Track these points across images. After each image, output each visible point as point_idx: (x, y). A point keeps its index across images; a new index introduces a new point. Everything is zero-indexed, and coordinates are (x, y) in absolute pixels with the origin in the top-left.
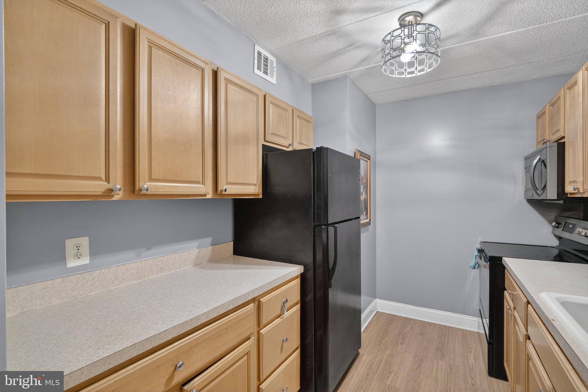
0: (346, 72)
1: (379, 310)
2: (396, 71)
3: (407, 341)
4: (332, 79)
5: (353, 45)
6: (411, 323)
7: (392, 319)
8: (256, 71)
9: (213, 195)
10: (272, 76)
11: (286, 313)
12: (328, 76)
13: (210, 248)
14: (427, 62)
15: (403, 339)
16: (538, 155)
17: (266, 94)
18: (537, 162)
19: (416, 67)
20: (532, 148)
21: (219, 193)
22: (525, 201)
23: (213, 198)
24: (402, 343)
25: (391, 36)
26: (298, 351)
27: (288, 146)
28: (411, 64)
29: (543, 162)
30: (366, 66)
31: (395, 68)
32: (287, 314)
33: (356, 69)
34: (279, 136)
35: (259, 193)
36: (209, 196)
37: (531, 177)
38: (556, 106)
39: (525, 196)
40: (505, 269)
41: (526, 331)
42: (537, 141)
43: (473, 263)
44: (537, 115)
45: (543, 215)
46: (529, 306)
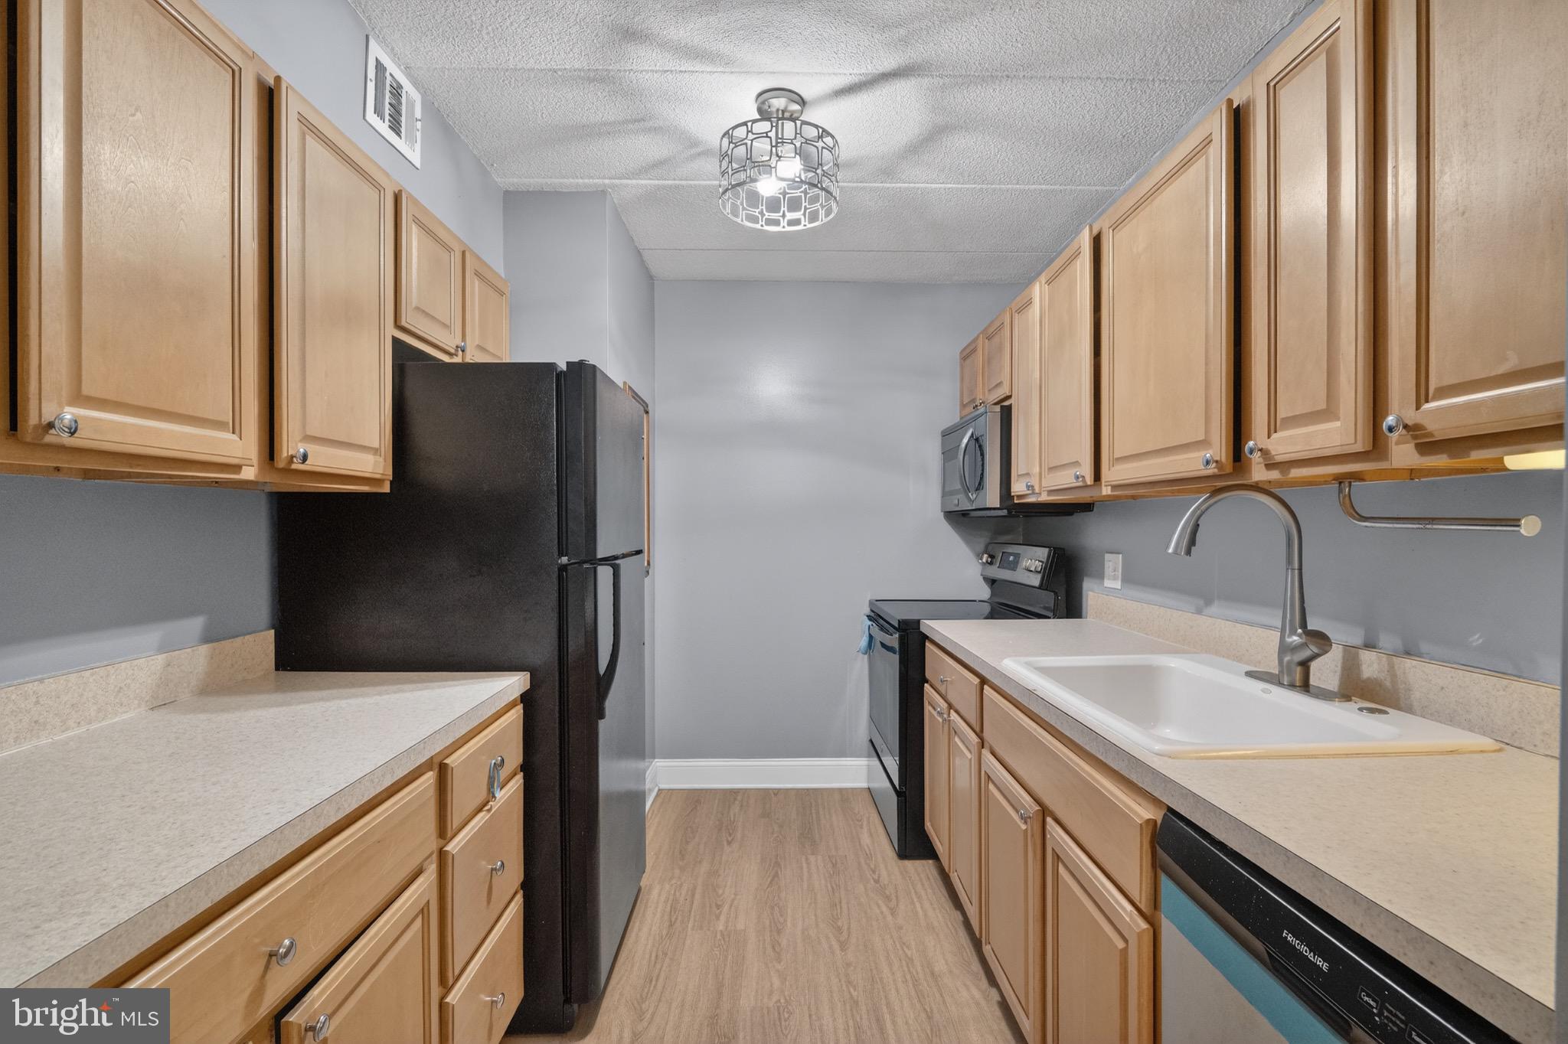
0: (607, 181)
1: (662, 786)
2: (743, 211)
3: (739, 835)
4: (564, 190)
5: (642, 122)
6: (739, 798)
7: (695, 799)
8: (371, 117)
9: (261, 469)
10: (412, 141)
11: (498, 794)
12: (556, 181)
13: (204, 649)
14: (805, 206)
15: (730, 835)
16: (969, 429)
17: (400, 191)
18: (969, 441)
19: (784, 211)
20: (951, 416)
21: (281, 464)
22: (942, 515)
23: (261, 480)
24: (729, 843)
25: (748, 132)
26: (519, 899)
27: (453, 351)
28: (774, 205)
29: (977, 441)
30: (658, 180)
31: (742, 204)
32: (501, 795)
33: (634, 182)
34: (433, 318)
35: (384, 477)
36: (249, 473)
37: (960, 471)
38: (996, 340)
39: (942, 507)
40: (927, 641)
41: (980, 735)
42: (962, 401)
43: (864, 642)
44: (961, 352)
45: (967, 542)
46: (986, 687)
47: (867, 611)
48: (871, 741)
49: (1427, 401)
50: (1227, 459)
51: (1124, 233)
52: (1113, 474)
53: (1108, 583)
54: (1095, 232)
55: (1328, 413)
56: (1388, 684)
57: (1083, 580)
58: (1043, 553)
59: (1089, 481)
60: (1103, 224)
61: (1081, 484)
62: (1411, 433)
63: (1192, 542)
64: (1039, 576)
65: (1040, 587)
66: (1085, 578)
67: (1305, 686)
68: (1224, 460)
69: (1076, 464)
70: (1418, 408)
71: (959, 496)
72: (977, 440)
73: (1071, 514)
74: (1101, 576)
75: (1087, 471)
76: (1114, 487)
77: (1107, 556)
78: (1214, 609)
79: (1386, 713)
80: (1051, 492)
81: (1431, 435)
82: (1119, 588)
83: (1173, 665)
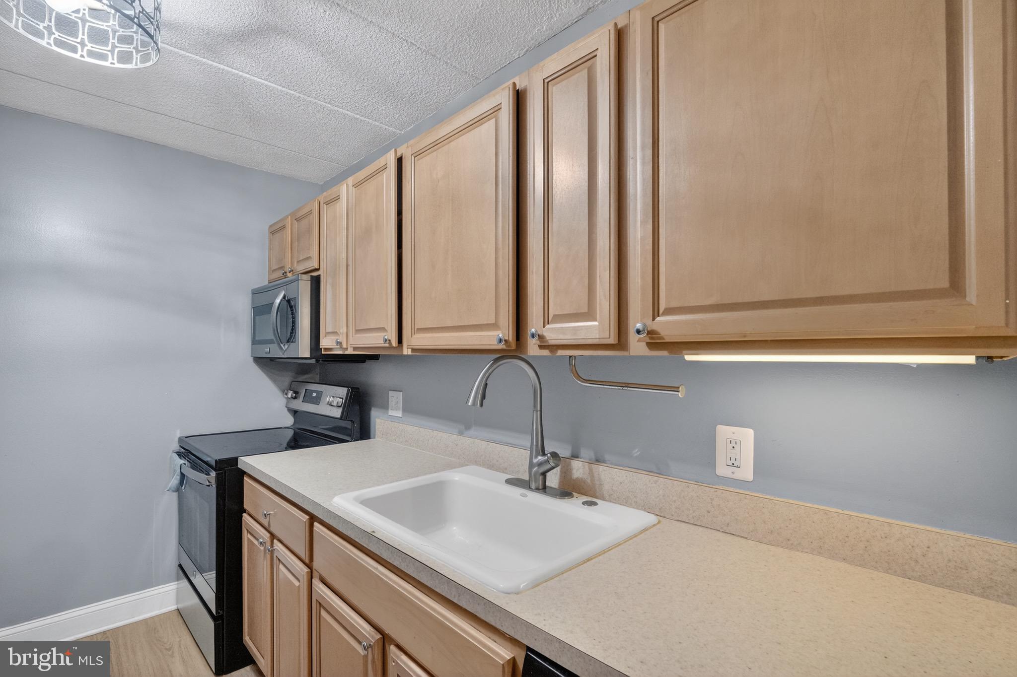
16: (279, 292)
18: (281, 302)
22: (251, 359)
29: (289, 303)
37: (272, 325)
38: (305, 222)
39: (252, 353)
40: (245, 475)
41: (309, 566)
42: (270, 267)
43: (175, 481)
44: (271, 226)
45: (274, 381)
46: (316, 524)
47: (176, 446)
48: (180, 566)
49: (659, 316)
50: (513, 339)
51: (425, 162)
52: (414, 340)
53: (391, 413)
54: (399, 155)
55: (589, 315)
56: (589, 481)
57: (370, 410)
58: (343, 391)
59: (394, 343)
60: (404, 150)
61: (387, 345)
62: (649, 336)
63: (484, 397)
64: (340, 410)
65: (341, 419)
66: (373, 409)
67: (544, 489)
68: (511, 339)
69: (383, 329)
70: (654, 319)
71: (271, 346)
72: (289, 301)
73: (364, 362)
74: (385, 407)
75: (393, 336)
76: (413, 350)
77: (391, 393)
78: (472, 432)
79: (595, 504)
80: (355, 349)
81: (662, 338)
82: (401, 416)
83: (457, 479)
